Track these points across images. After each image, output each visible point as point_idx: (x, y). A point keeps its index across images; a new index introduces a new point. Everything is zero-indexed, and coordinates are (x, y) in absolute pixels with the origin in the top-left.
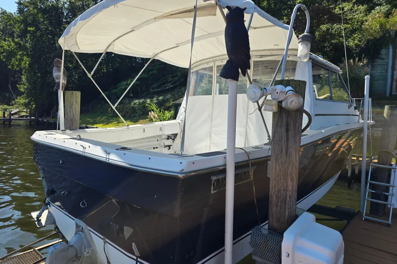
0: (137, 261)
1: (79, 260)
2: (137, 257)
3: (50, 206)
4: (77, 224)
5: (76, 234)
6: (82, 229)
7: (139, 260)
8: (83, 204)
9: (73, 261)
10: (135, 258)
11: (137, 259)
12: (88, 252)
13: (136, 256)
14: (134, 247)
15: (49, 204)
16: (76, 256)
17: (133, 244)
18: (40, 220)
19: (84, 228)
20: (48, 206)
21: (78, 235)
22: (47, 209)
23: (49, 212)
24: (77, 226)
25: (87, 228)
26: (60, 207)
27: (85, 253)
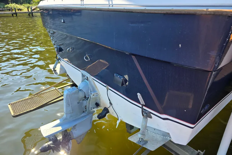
0: (143, 109)
1: (87, 99)
2: (143, 105)
3: (61, 61)
4: (82, 74)
5: (82, 81)
6: (87, 78)
7: (144, 107)
8: (87, 58)
9: (83, 100)
10: (141, 106)
11: (142, 107)
12: (94, 95)
13: (141, 104)
14: (140, 97)
15: (59, 59)
16: (85, 97)
17: (139, 94)
18: (56, 70)
19: (88, 77)
20: (60, 60)
21: (84, 82)
22: (59, 63)
23: (61, 65)
24: (83, 76)
25: (91, 78)
26: (67, 61)
27: (92, 96)
